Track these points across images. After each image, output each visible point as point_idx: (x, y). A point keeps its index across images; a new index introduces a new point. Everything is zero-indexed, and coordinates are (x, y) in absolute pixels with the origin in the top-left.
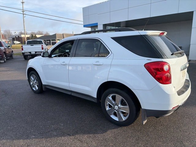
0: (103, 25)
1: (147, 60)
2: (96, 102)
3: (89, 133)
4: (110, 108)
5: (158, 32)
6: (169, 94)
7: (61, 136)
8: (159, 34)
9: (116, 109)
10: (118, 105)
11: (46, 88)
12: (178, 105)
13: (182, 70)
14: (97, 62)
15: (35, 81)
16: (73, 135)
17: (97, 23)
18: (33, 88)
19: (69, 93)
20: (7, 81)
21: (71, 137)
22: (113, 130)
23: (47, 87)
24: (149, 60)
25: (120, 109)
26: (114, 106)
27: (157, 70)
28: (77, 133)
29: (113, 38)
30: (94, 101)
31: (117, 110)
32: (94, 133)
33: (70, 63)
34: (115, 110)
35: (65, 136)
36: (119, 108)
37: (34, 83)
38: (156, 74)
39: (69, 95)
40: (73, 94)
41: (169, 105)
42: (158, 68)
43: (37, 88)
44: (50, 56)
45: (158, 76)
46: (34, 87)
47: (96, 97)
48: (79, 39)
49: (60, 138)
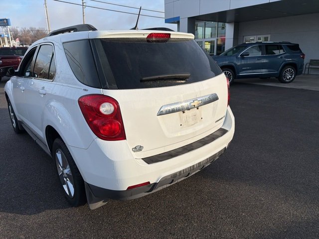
1: (84, 89)
5: (140, 33)
6: (113, 160)
8: (145, 37)
12: (149, 183)
15: (12, 114)
18: (13, 125)
23: (22, 125)
31: (66, 178)
34: (64, 176)
37: (13, 117)
41: (116, 181)
46: (13, 123)
48: (41, 46)
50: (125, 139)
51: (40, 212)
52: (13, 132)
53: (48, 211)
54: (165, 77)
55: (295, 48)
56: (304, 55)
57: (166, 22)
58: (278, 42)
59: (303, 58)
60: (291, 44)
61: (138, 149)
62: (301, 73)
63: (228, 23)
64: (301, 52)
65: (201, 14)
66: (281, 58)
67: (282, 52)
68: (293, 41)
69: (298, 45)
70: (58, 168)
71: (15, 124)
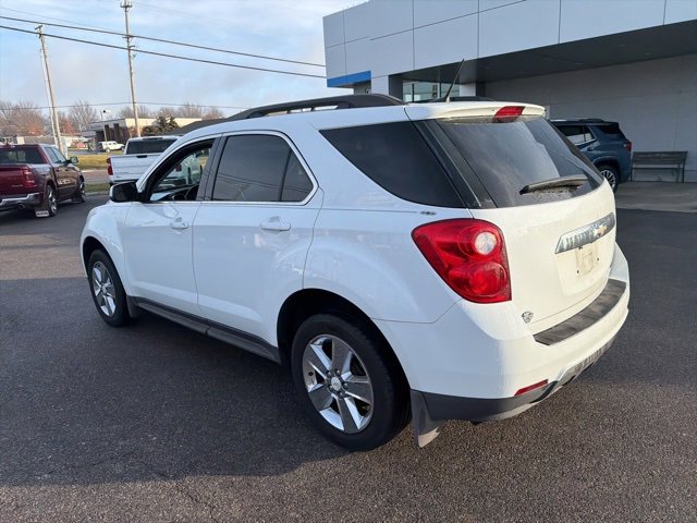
0: (390, 76)
1: (423, 213)
2: (278, 361)
3: (233, 471)
4: (320, 385)
5: (488, 108)
6: (497, 338)
7: (135, 481)
8: (494, 113)
9: (337, 388)
10: (339, 376)
11: (138, 307)
12: (546, 381)
13: (562, 250)
14: (273, 219)
15: (106, 285)
16: (175, 477)
17: (369, 72)
18: (103, 308)
19: (201, 329)
20: (34, 282)
21: (167, 484)
23: (140, 305)
24: (428, 213)
25: (346, 389)
26: (330, 377)
27: (452, 248)
28: (192, 469)
29: (327, 134)
30: (271, 356)
31: (338, 393)
32: (252, 472)
33: (195, 224)
34: (333, 391)
35: (149, 479)
36: (343, 383)
37: (105, 291)
38: (450, 267)
39: (200, 334)
40: (211, 333)
42: (456, 244)
43: (113, 308)
44: (144, 198)
45: (457, 272)
46: (104, 303)
47: (277, 346)
48: (228, 137)
49: (130, 485)
50: (510, 298)
51: (293, 468)
52: (102, 324)
53: (311, 465)
55: (612, 129)
56: (630, 143)
57: (329, 86)
58: (578, 119)
59: (629, 148)
60: (602, 122)
61: (527, 317)
62: (626, 181)
63: (463, 84)
64: (622, 136)
65: (417, 68)
66: (589, 150)
67: (588, 136)
69: (617, 124)
70: (307, 378)
71: (111, 306)
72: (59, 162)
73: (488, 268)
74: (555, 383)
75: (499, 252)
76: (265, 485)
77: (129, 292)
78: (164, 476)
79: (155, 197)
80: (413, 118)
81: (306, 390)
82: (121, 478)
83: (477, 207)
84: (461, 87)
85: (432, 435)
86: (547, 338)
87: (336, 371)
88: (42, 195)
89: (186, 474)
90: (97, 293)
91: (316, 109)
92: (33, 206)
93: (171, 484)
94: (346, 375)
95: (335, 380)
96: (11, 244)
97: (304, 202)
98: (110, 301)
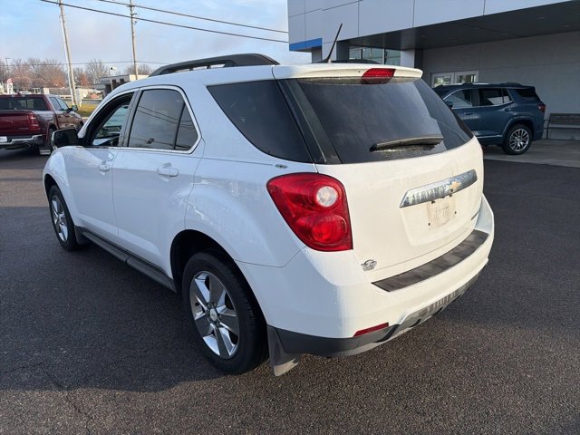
0: (338, 43)
1: (277, 166)
2: (174, 290)
3: (119, 385)
4: (203, 315)
5: (357, 70)
6: (336, 284)
7: (35, 389)
8: (360, 75)
9: (214, 319)
10: (215, 308)
11: (83, 237)
12: (387, 324)
14: (166, 166)
15: (61, 215)
16: (69, 388)
17: (321, 40)
18: (60, 234)
19: (123, 258)
20: (18, 210)
21: (60, 394)
22: (196, 384)
23: (85, 234)
24: (281, 166)
25: (220, 320)
26: (209, 309)
28: (85, 382)
31: (215, 323)
32: (135, 388)
33: (114, 167)
34: (211, 321)
35: (47, 389)
36: (218, 315)
37: (60, 220)
38: (299, 215)
40: (130, 261)
41: (338, 321)
42: (301, 195)
43: (66, 234)
44: (86, 142)
45: (303, 221)
46: (60, 231)
47: (172, 277)
48: (143, 91)
49: (29, 393)
50: (351, 248)
51: (170, 386)
52: (59, 248)
53: (187, 384)
54: (408, 142)
55: (528, 93)
56: (543, 105)
57: (290, 50)
58: (498, 83)
59: (543, 110)
60: (519, 85)
61: (369, 265)
62: (539, 137)
63: (404, 50)
64: (538, 99)
65: (360, 36)
66: (507, 110)
67: (507, 100)
68: (525, 82)
69: (533, 89)
70: (194, 308)
71: (64, 234)
72: (63, 110)
73: (329, 219)
74: (396, 327)
75: (341, 205)
76: (141, 399)
77: (77, 223)
78: (60, 386)
79: (96, 142)
80: (278, 77)
81: (192, 317)
82: (24, 386)
83: (323, 163)
84: (402, 53)
85: (290, 365)
86: (389, 285)
87: (213, 303)
88: (45, 137)
89: (79, 386)
90: (56, 221)
91: (212, 66)
92: (37, 145)
93: (62, 395)
94: (221, 308)
95: (212, 311)
96: (14, 176)
97: (190, 151)
98: (64, 228)
